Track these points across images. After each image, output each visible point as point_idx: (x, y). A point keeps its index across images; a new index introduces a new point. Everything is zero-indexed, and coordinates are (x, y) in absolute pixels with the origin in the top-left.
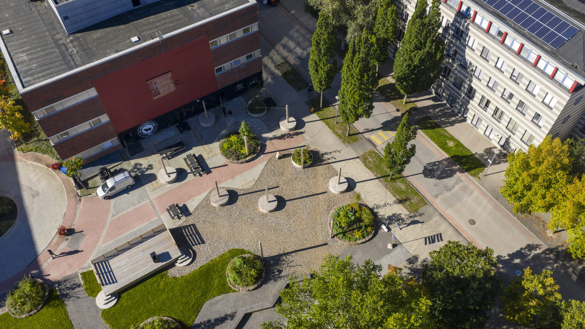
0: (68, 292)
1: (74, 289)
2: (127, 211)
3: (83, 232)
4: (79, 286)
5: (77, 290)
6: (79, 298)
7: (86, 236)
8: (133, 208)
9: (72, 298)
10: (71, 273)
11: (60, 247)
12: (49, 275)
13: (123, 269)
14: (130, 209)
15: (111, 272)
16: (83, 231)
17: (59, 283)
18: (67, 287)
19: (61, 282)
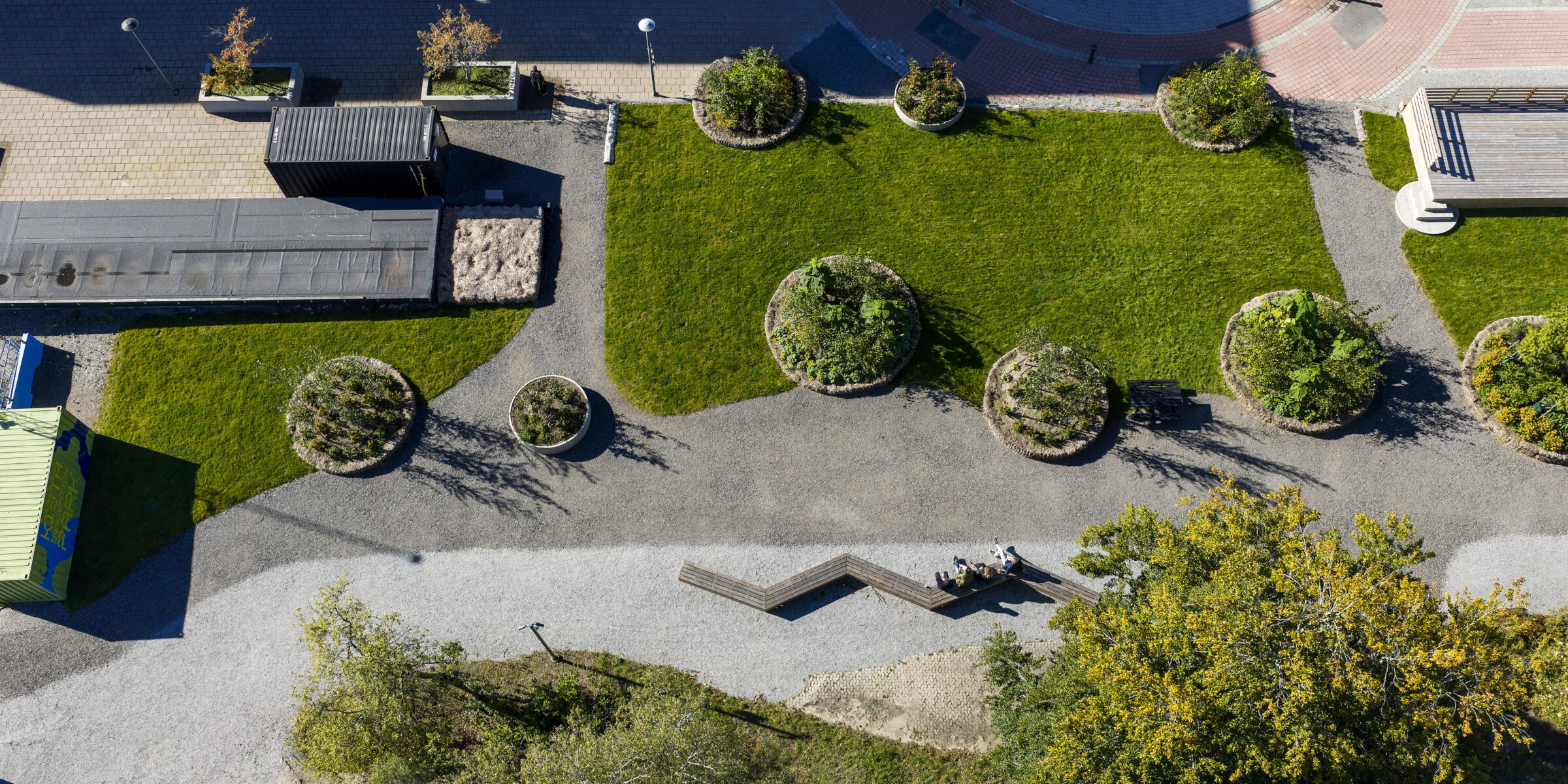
0: (1320, 141)
1: (1334, 141)
2: (1515, 9)
3: (1380, 9)
4: (1352, 141)
5: (1344, 148)
6: (1344, 169)
7: (1389, 23)
8: (1535, 8)
9: (1328, 163)
10: (1332, 98)
11: (1310, 19)
12: (1273, 75)
13: (1497, 155)
14: (1525, 9)
15: (1461, 147)
16: (1380, 6)
17: (1299, 108)
18: (1321, 131)
19: (1305, 109)
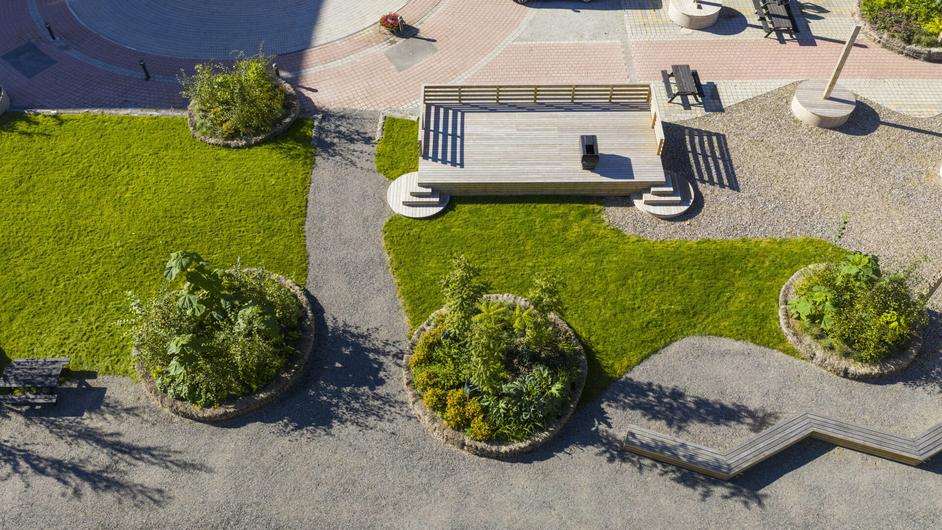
0: (336, 140)
1: (352, 141)
2: (557, 42)
3: (434, 43)
4: (368, 140)
5: (359, 146)
6: (353, 163)
7: (438, 53)
8: (576, 42)
9: (338, 158)
10: (365, 108)
11: (368, 50)
12: (315, 91)
13: (494, 146)
14: (566, 42)
15: (459, 140)
16: (435, 41)
17: (327, 115)
18: (340, 132)
19: (333, 116)
